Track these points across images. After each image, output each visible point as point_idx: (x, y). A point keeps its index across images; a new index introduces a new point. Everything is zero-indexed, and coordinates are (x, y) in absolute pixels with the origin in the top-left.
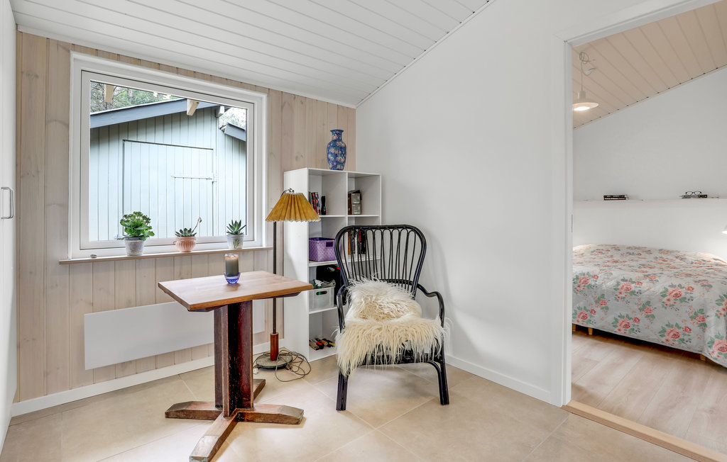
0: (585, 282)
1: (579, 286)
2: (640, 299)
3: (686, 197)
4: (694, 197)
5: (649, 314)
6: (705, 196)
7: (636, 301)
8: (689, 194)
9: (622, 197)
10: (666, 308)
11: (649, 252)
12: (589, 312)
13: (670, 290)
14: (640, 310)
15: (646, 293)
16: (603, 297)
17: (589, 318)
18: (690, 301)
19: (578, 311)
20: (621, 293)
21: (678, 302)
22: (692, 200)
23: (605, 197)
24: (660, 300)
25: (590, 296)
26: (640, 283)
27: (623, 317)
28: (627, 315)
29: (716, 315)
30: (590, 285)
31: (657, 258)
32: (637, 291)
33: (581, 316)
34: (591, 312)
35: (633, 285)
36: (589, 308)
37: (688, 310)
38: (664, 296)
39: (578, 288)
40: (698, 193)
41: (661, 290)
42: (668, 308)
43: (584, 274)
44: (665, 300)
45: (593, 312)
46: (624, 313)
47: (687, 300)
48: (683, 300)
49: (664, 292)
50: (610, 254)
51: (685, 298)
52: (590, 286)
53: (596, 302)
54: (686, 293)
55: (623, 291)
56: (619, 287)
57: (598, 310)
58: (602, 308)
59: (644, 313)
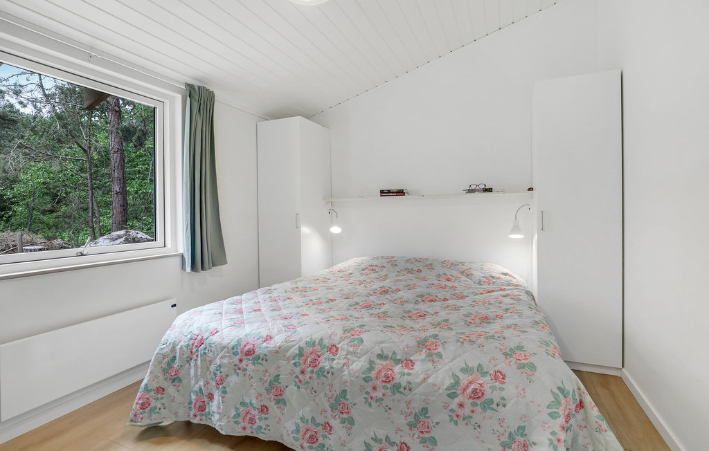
0: (314, 363)
1: (303, 372)
2: (409, 403)
3: (470, 191)
4: (479, 191)
5: (426, 435)
6: (490, 190)
7: (403, 406)
8: (473, 187)
9: (400, 192)
10: (456, 423)
11: (430, 267)
12: (321, 427)
13: (464, 379)
14: (411, 426)
15: (420, 389)
16: (344, 397)
17: (320, 439)
18: (501, 409)
19: (301, 425)
20: (374, 388)
21: (478, 409)
22: (477, 195)
23: (382, 192)
24: (446, 406)
25: (322, 395)
26: (409, 363)
27: (380, 441)
28: (387, 437)
29: (551, 443)
30: (322, 370)
31: (439, 275)
32: (403, 384)
33: (307, 436)
34: (325, 428)
35: (398, 369)
36: (320, 420)
37: (497, 427)
38: (452, 396)
39: (301, 377)
40: (482, 187)
41: (448, 382)
42: (461, 423)
43: (313, 344)
44: (454, 404)
45: (327, 427)
46: (381, 434)
47: (494, 406)
48: (488, 405)
49: (453, 386)
50: (385, 272)
51: (491, 401)
52: (322, 373)
53: (333, 408)
54: (493, 388)
55: (378, 383)
56: (373, 374)
57: (335, 423)
58: (343, 422)
59: (417, 433)
